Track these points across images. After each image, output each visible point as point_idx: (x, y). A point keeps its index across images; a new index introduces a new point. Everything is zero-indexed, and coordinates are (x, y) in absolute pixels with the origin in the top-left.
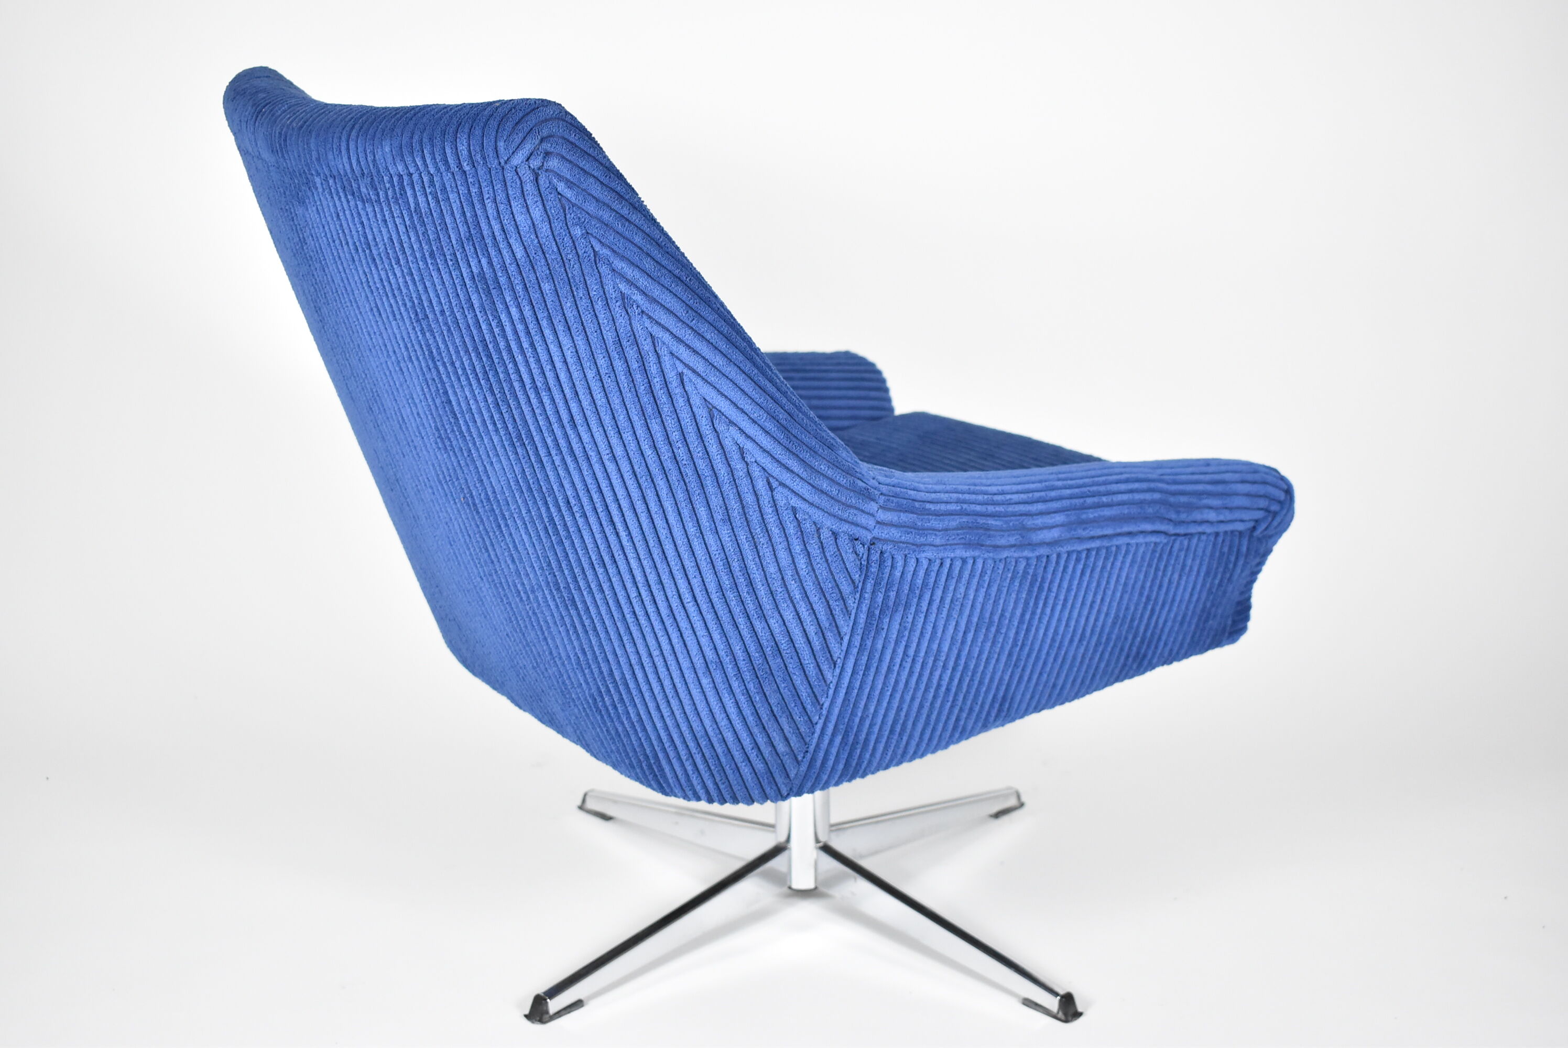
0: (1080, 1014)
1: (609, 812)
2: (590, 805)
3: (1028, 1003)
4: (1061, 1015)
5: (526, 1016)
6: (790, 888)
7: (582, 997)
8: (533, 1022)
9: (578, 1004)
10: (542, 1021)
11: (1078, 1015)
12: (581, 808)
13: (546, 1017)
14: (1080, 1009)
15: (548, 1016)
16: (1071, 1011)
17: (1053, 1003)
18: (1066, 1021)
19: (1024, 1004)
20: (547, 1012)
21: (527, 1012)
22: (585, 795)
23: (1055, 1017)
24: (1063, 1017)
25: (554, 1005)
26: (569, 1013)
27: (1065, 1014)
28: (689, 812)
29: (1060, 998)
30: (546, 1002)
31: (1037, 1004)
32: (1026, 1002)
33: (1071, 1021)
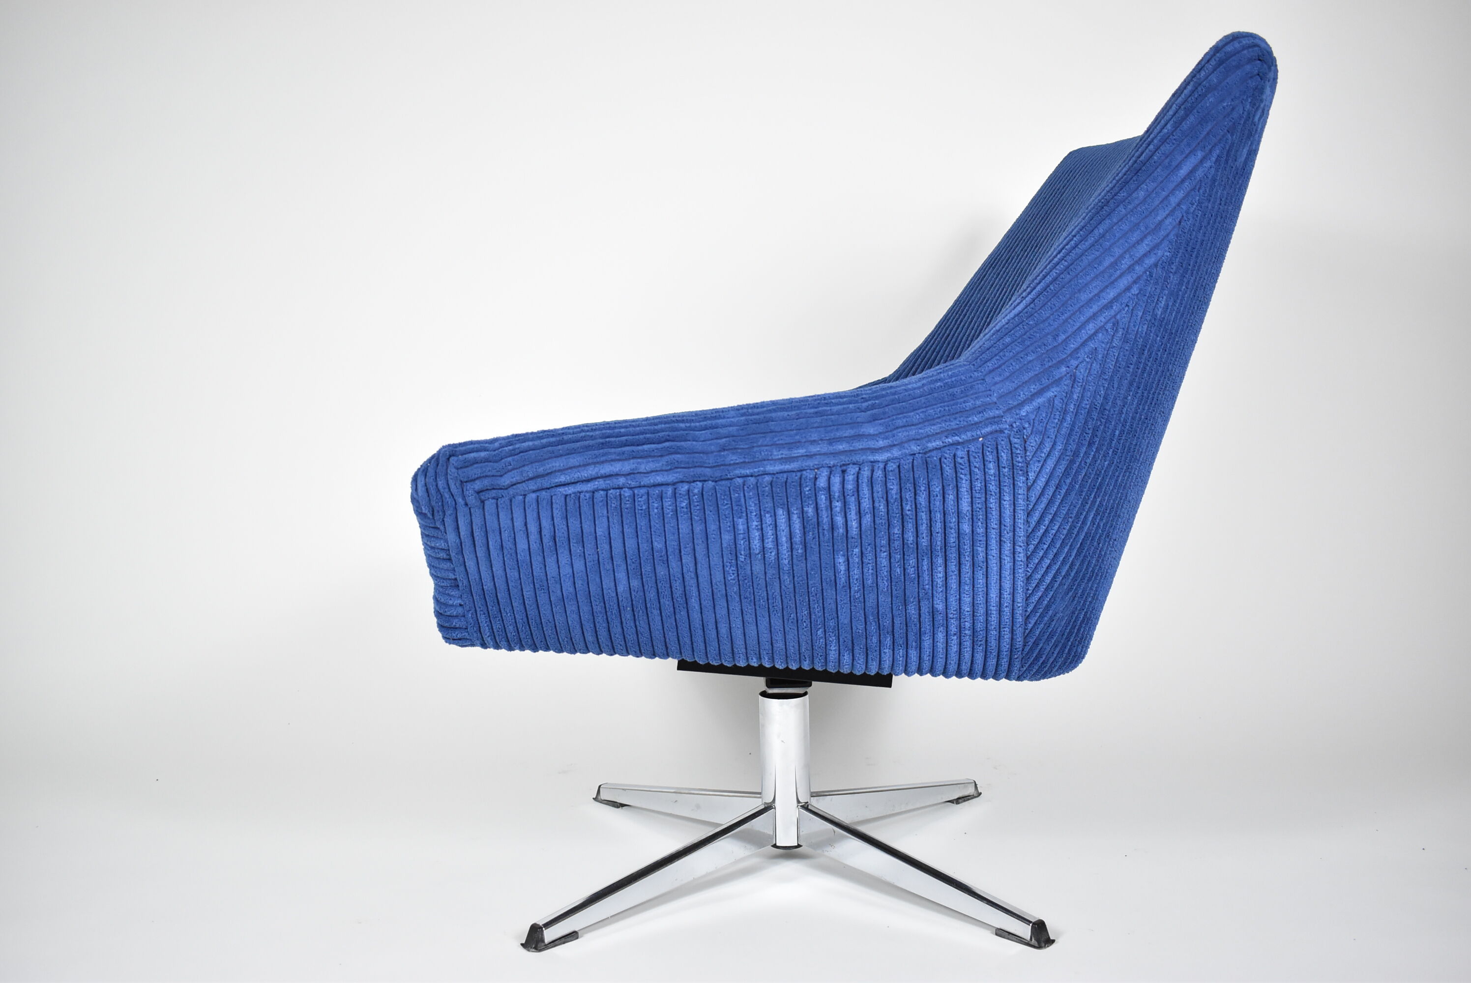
0: (1053, 941)
2: (604, 796)
3: (1001, 933)
4: (1034, 942)
5: (522, 945)
6: (775, 846)
7: (576, 930)
8: (529, 950)
9: (572, 936)
10: (538, 949)
11: (1050, 942)
12: (595, 799)
13: (541, 945)
14: (1052, 938)
15: (543, 944)
16: (1044, 938)
17: (1025, 931)
18: (1039, 947)
19: (996, 934)
20: (543, 941)
21: (524, 942)
22: (600, 787)
23: (1028, 944)
24: (1036, 945)
25: (549, 935)
26: (564, 943)
27: (1038, 941)
28: (687, 792)
29: (1032, 927)
30: (542, 931)
31: (1010, 933)
32: (999, 932)
33: (1045, 947)
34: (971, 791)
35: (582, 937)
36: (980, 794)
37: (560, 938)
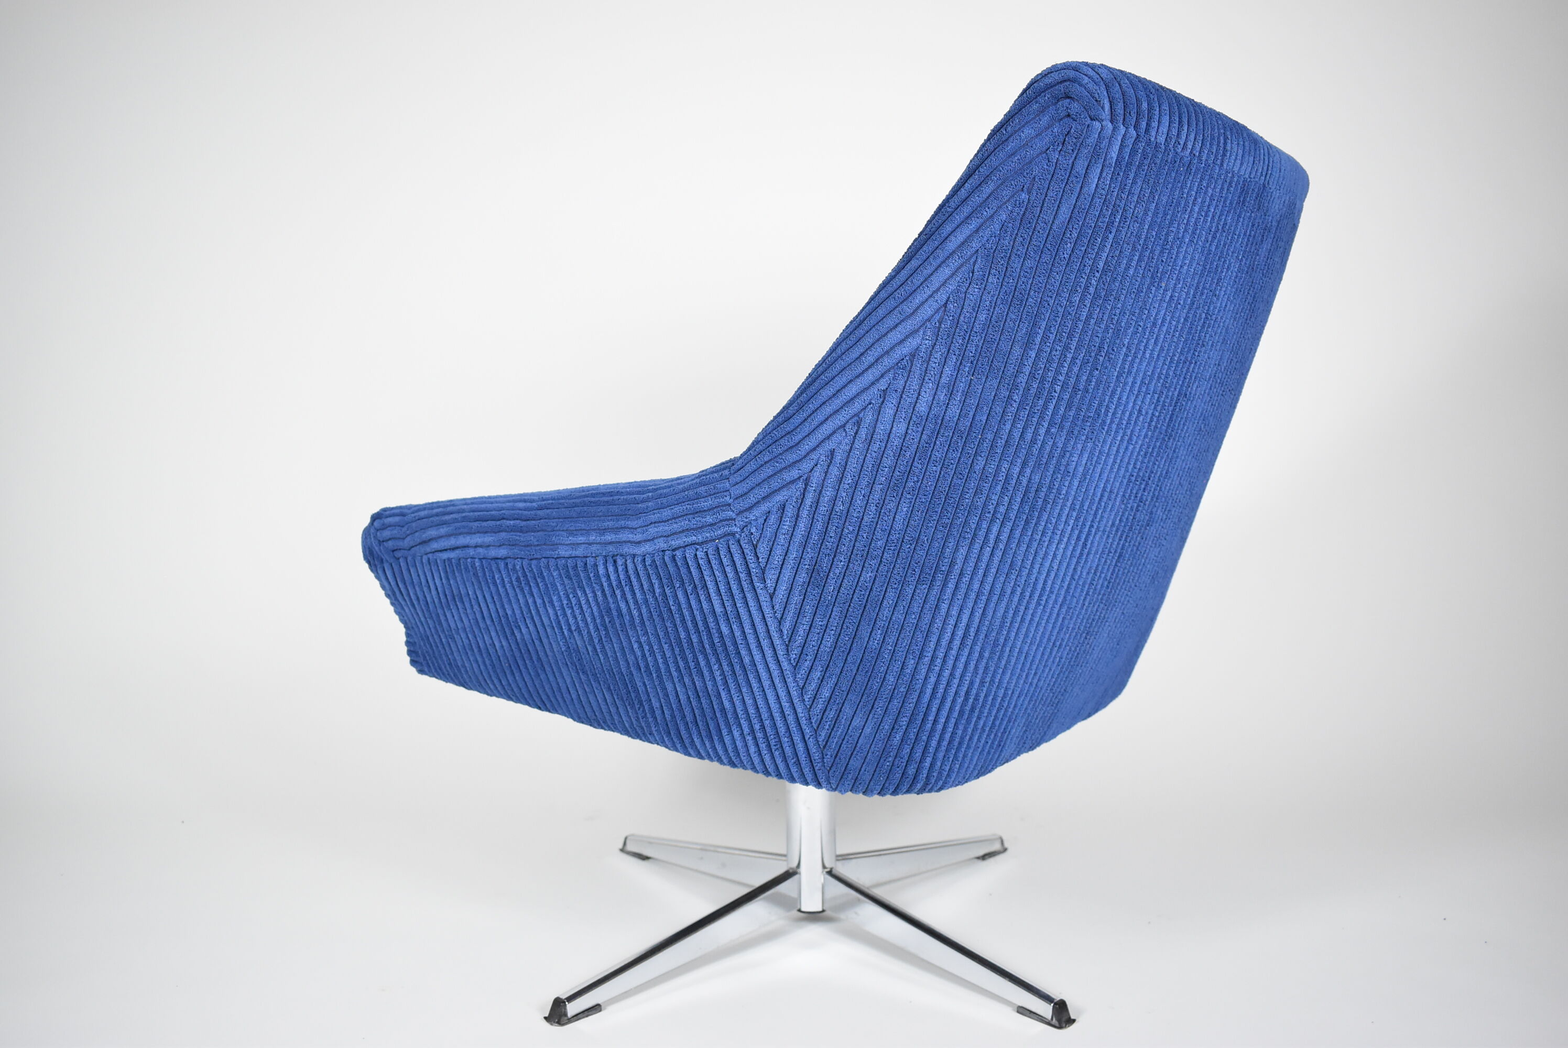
0: (1074, 1021)
1: (646, 852)
2: (630, 847)
3: (1023, 1011)
4: (1054, 1022)
5: (545, 1018)
6: (800, 911)
7: (599, 1003)
8: (552, 1024)
9: (596, 1009)
10: (560, 1023)
11: (1071, 1021)
12: (622, 850)
13: (564, 1019)
14: (1072, 1017)
15: (566, 1018)
16: (1064, 1019)
17: (1046, 1010)
18: (1060, 1027)
19: (1018, 1012)
20: (566, 1015)
21: (547, 1015)
22: (626, 839)
23: (1049, 1024)
24: (1057, 1024)
25: (572, 1008)
26: (587, 1016)
27: (1059, 1021)
28: (712, 849)
29: (1053, 1006)
30: (565, 1005)
31: (1031, 1012)
32: (1021, 1010)
33: (1065, 1027)
34: (997, 847)
35: (605, 1009)
36: (1005, 850)
37: (583, 1012)
